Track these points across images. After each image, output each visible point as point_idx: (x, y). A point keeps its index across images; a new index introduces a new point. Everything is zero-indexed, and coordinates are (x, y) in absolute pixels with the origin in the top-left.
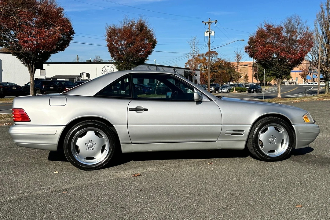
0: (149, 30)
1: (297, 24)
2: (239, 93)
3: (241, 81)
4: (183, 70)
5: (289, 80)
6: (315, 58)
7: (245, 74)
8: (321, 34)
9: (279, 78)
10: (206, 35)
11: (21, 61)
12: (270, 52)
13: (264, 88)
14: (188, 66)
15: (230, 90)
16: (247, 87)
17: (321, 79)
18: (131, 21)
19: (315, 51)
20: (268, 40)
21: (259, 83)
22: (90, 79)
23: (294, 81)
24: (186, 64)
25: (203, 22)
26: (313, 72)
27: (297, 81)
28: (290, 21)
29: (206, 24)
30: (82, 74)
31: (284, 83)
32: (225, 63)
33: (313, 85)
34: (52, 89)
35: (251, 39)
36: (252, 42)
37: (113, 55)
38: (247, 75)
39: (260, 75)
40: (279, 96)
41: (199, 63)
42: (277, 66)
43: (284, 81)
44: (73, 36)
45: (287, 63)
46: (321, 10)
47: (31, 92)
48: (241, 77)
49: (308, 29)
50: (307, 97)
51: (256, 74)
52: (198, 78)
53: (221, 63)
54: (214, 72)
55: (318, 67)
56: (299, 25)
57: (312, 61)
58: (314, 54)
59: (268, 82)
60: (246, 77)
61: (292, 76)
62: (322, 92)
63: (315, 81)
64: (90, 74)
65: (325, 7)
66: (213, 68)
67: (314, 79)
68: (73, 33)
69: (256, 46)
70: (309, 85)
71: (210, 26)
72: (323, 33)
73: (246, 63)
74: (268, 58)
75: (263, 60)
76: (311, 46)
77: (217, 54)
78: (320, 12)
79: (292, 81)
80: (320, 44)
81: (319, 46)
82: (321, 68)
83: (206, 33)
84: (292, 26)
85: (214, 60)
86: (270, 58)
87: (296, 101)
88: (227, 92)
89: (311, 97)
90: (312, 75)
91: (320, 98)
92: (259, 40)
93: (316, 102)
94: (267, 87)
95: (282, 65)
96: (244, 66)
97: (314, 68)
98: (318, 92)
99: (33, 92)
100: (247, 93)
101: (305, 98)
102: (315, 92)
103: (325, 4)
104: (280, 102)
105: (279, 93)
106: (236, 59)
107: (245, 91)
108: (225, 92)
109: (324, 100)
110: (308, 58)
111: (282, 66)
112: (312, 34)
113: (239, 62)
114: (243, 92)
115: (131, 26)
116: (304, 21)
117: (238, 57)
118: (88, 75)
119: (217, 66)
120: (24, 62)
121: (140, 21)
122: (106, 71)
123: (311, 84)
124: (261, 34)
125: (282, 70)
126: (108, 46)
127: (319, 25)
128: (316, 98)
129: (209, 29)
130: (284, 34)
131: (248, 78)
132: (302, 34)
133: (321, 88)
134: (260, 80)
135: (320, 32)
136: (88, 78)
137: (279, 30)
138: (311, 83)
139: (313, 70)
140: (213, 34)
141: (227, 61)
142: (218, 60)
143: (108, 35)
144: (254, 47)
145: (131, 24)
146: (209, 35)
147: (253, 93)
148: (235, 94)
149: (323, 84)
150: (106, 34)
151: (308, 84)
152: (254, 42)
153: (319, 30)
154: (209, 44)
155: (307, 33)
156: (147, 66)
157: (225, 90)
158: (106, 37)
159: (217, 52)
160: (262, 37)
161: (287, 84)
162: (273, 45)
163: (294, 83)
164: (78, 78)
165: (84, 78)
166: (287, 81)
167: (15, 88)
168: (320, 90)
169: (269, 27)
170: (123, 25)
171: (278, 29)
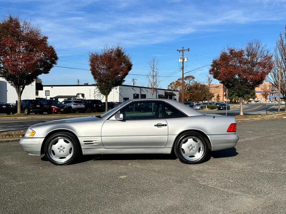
0: (125, 55)
1: (257, 48)
2: (211, 110)
3: (214, 100)
4: (164, 91)
5: (255, 99)
6: (276, 80)
7: (217, 94)
8: (281, 60)
9: (241, 97)
10: (180, 61)
11: (10, 83)
12: (232, 74)
13: (232, 106)
14: (170, 88)
15: (202, 108)
16: (218, 105)
17: (282, 98)
18: (110, 48)
19: (275, 74)
20: (230, 63)
21: (229, 101)
22: (85, 98)
23: (259, 100)
24: (169, 86)
25: (178, 50)
26: (275, 93)
27: (261, 100)
28: (251, 45)
29: (180, 52)
30: (78, 94)
31: (250, 101)
32: (201, 85)
33: (275, 103)
34: (38, 107)
35: (215, 62)
36: (215, 64)
37: (95, 78)
38: (218, 95)
39: (230, 95)
40: (242, 114)
41: (179, 85)
42: (239, 86)
43: (250, 100)
44: (57, 61)
45: (249, 83)
46: (281, 39)
47: (19, 110)
48: (214, 96)
49: (268, 52)
50: (268, 115)
51: (226, 94)
52: (177, 97)
53: (197, 86)
54: (192, 92)
55: (278, 87)
56: (259, 49)
57: (274, 83)
58: (275, 77)
59: (237, 101)
60: (218, 96)
61: (257, 96)
62: (282, 110)
63: (277, 100)
64: (84, 95)
65: (283, 36)
66: (191, 89)
67: (276, 98)
68: (56, 58)
69: (219, 68)
70: (272, 103)
71: (183, 54)
72: (283, 58)
73: (217, 85)
74: (230, 79)
75: (225, 80)
76: (270, 68)
77: (193, 78)
78: (280, 40)
79: (257, 100)
80: (280, 68)
81: (279, 69)
82: (281, 89)
83: (180, 60)
84: (252, 50)
85: (191, 83)
86: (233, 79)
87: (256, 119)
88: (200, 109)
89: (272, 114)
90: (274, 95)
91: (280, 115)
92: (221, 63)
93: (276, 120)
94: (235, 105)
95: (244, 85)
96: (216, 87)
97: (276, 89)
98: (279, 110)
99: (20, 110)
100: (217, 110)
101: (266, 115)
102: (277, 110)
103: (284, 33)
104: (240, 120)
105: (241, 111)
106: (208, 82)
107: (215, 109)
108: (198, 109)
109: (284, 117)
110: (269, 80)
111: (243, 87)
112: (272, 56)
113: (211, 84)
114: (213, 109)
115: (111, 52)
116: (264, 45)
117: (209, 80)
118: (83, 95)
119: (194, 88)
120: (12, 84)
121: (118, 48)
122: (97, 91)
123: (273, 103)
124: (224, 57)
125: (244, 90)
126: (91, 70)
127: (278, 51)
128: (276, 116)
129: (183, 56)
130: (246, 57)
131: (220, 97)
132: (263, 57)
133: (282, 106)
134: (230, 99)
135: (280, 57)
136: (83, 98)
137: (241, 53)
138: (273, 101)
139: (275, 90)
140: (186, 60)
141: (202, 83)
142: (195, 83)
143: (91, 60)
144: (217, 70)
145: (111, 51)
146: (182, 61)
147: (222, 110)
148: (206, 111)
149: (283, 103)
150: (89, 60)
151: (270, 103)
152: (217, 65)
153: (278, 56)
154: (183, 68)
155: (267, 55)
156: (132, 87)
157: (198, 108)
158: (89, 63)
159: (194, 77)
160: (224, 60)
161: (253, 102)
162: (235, 67)
163: (259, 102)
164: (75, 98)
165: (80, 98)
166: (253, 100)
167: (5, 107)
168: (281, 107)
169: (231, 51)
170: (104, 52)
171: (239, 52)
